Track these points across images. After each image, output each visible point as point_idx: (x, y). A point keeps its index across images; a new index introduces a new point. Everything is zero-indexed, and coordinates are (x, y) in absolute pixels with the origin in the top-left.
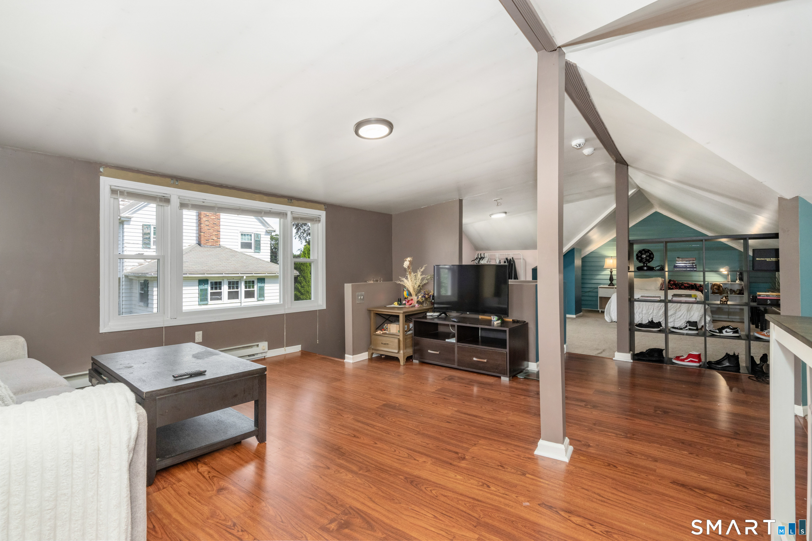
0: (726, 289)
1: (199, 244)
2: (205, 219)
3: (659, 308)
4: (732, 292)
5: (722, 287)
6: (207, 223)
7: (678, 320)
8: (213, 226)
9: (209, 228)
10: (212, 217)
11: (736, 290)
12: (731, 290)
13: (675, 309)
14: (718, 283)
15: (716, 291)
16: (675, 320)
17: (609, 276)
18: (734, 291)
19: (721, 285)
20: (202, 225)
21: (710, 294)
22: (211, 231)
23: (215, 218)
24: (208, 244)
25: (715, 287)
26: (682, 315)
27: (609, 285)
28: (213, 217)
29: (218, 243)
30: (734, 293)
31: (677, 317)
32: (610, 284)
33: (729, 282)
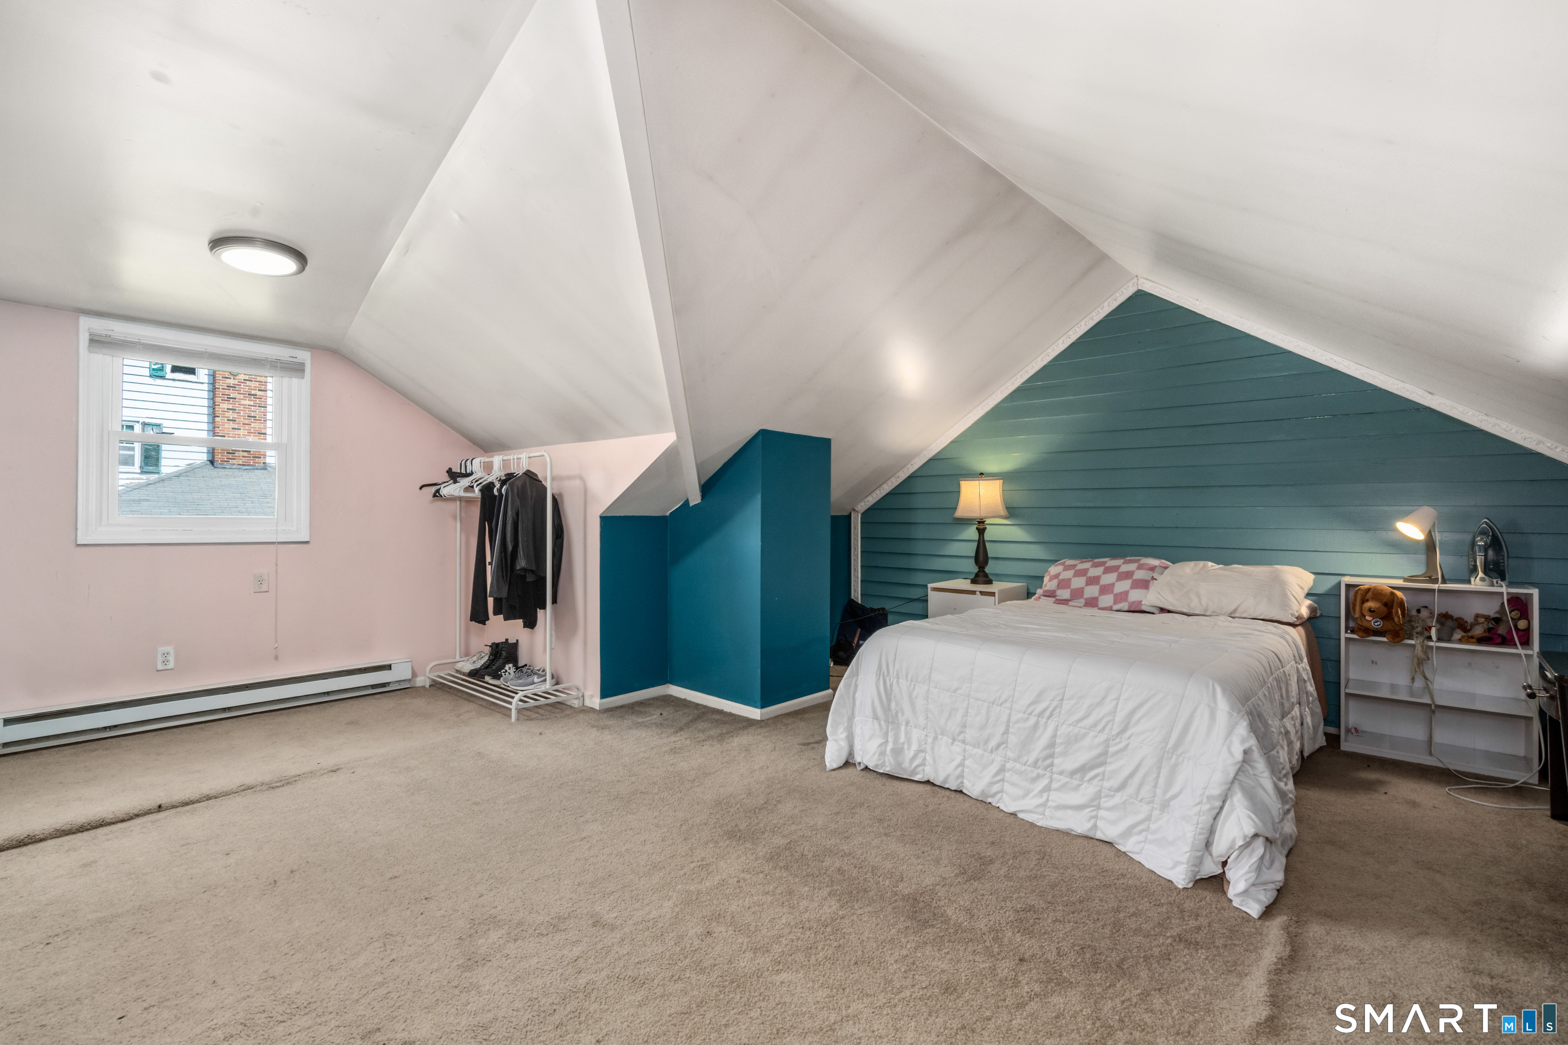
0: (1424, 613)
1: (212, 462)
2: (225, 406)
3: (1033, 720)
4: (1452, 630)
5: (1401, 604)
6: (231, 415)
7: (1111, 803)
8: (247, 422)
9: (236, 426)
10: (243, 402)
11: (1469, 618)
12: (1444, 617)
13: (1102, 737)
14: (1384, 583)
15: (1376, 623)
16: (1098, 796)
17: (976, 544)
18: (1461, 624)
19: (1399, 594)
20: (217, 419)
21: (1343, 635)
22: (241, 432)
23: (252, 403)
24: (234, 461)
25: (1371, 604)
26: (1131, 775)
27: (974, 582)
28: (247, 402)
29: (262, 460)
30: (1458, 635)
31: (1107, 784)
32: (977, 575)
33: (1435, 581)
